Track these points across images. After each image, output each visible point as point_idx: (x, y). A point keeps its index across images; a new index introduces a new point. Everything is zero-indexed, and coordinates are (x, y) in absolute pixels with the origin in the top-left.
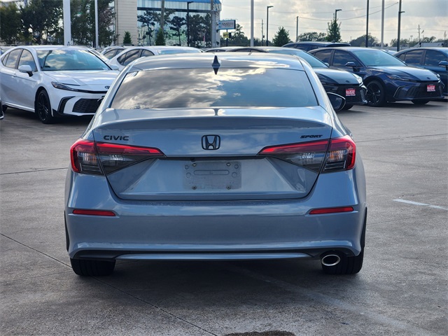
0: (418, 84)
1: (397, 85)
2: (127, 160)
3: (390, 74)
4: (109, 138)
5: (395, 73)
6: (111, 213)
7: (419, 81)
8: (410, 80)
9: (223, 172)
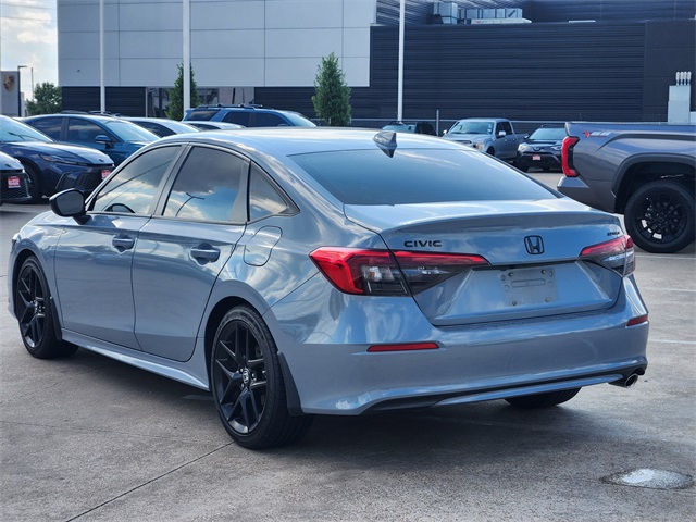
0: (90, 170)
1: (60, 171)
2: (443, 272)
3: (47, 154)
4: (413, 244)
5: (55, 153)
6: (434, 345)
7: (90, 165)
8: (78, 164)
9: (539, 282)
